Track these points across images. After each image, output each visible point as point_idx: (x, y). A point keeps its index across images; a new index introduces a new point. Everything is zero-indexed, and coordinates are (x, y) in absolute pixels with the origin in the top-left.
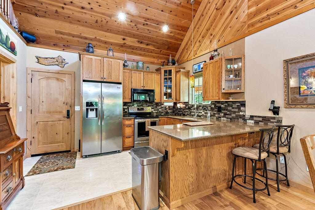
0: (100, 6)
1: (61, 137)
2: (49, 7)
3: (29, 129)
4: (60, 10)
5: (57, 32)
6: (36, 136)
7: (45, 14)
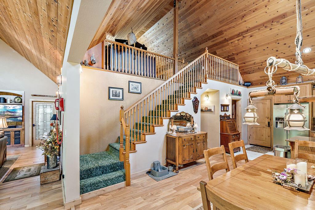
0: (284, 54)
1: (265, 138)
2: (255, 68)
3: (249, 130)
4: (260, 67)
5: (261, 77)
6: (252, 134)
7: (254, 72)
